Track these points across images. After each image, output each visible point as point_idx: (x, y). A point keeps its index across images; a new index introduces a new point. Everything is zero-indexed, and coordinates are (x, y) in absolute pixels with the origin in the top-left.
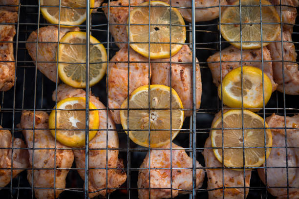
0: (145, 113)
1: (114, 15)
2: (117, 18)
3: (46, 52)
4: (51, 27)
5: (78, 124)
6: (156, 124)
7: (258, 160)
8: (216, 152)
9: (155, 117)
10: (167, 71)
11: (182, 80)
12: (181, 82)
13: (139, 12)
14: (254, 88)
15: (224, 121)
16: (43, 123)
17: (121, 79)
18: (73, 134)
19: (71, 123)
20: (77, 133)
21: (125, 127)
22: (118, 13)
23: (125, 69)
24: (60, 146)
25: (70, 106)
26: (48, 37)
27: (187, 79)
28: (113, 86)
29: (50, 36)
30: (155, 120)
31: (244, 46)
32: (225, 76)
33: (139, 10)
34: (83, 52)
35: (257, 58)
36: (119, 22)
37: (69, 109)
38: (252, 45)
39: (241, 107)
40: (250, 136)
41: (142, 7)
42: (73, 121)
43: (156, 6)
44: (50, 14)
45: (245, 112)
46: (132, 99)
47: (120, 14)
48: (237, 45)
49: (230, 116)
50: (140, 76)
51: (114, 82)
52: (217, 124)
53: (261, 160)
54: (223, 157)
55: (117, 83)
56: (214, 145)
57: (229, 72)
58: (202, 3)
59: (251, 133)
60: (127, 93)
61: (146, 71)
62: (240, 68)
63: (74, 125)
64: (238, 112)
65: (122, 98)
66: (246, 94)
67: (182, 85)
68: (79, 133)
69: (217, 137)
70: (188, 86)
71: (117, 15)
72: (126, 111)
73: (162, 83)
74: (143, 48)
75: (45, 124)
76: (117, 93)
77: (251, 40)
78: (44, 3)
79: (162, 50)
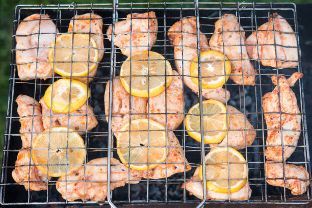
0: (152, 73)
1: (180, 157)
2: (177, 154)
3: (238, 124)
4: (235, 145)
5: (207, 67)
6: (143, 66)
7: (62, 39)
8: (95, 46)
9: (144, 71)
10: (133, 107)
11: (120, 100)
12: (122, 97)
13: (158, 158)
14: (60, 94)
15: (87, 67)
16: (236, 69)
17: (172, 101)
18: (211, 58)
19: (213, 66)
20: (208, 59)
21: (168, 64)
22: (177, 159)
23: (169, 110)
24: (220, 50)
25: (214, 80)
26: (237, 135)
27: (116, 101)
28: (179, 96)
29: (235, 136)
30: (143, 69)
31: (65, 129)
32: (84, 105)
33: (158, 161)
34: (207, 126)
35: (55, 119)
36: (176, 151)
37: (215, 77)
38: (59, 129)
39: (72, 78)
40: (66, 56)
41: (155, 164)
42: (210, 68)
43: (142, 164)
44: (237, 157)
45: (69, 75)
46: (163, 83)
47: (175, 158)
48: (72, 130)
49: (82, 71)
50: (156, 104)
51: (179, 99)
52: (93, 66)
53: (59, 39)
54: (90, 41)
55: (176, 98)
56: (96, 51)
57: (80, 108)
58: (101, 170)
59: (66, 59)
60: (167, 91)
61: (150, 109)
62: (71, 110)
63: (210, 65)
64: (75, 74)
65: (171, 87)
66: (67, 90)
67: (121, 95)
68: (206, 59)
69: (94, 56)
70: (115, 96)
71: (178, 157)
72: (167, 74)
73: (137, 98)
74: (154, 127)
75: (234, 69)
76: (175, 91)
77: (59, 134)
78: (243, 166)
79: (138, 125)
